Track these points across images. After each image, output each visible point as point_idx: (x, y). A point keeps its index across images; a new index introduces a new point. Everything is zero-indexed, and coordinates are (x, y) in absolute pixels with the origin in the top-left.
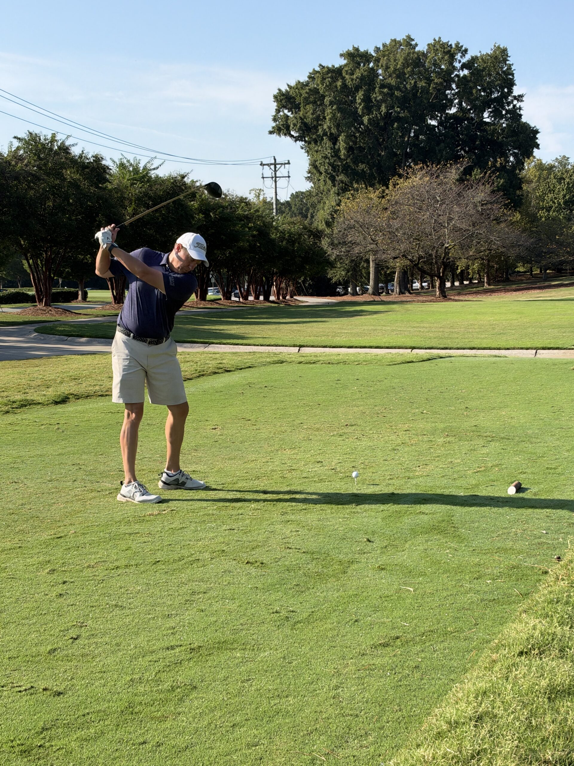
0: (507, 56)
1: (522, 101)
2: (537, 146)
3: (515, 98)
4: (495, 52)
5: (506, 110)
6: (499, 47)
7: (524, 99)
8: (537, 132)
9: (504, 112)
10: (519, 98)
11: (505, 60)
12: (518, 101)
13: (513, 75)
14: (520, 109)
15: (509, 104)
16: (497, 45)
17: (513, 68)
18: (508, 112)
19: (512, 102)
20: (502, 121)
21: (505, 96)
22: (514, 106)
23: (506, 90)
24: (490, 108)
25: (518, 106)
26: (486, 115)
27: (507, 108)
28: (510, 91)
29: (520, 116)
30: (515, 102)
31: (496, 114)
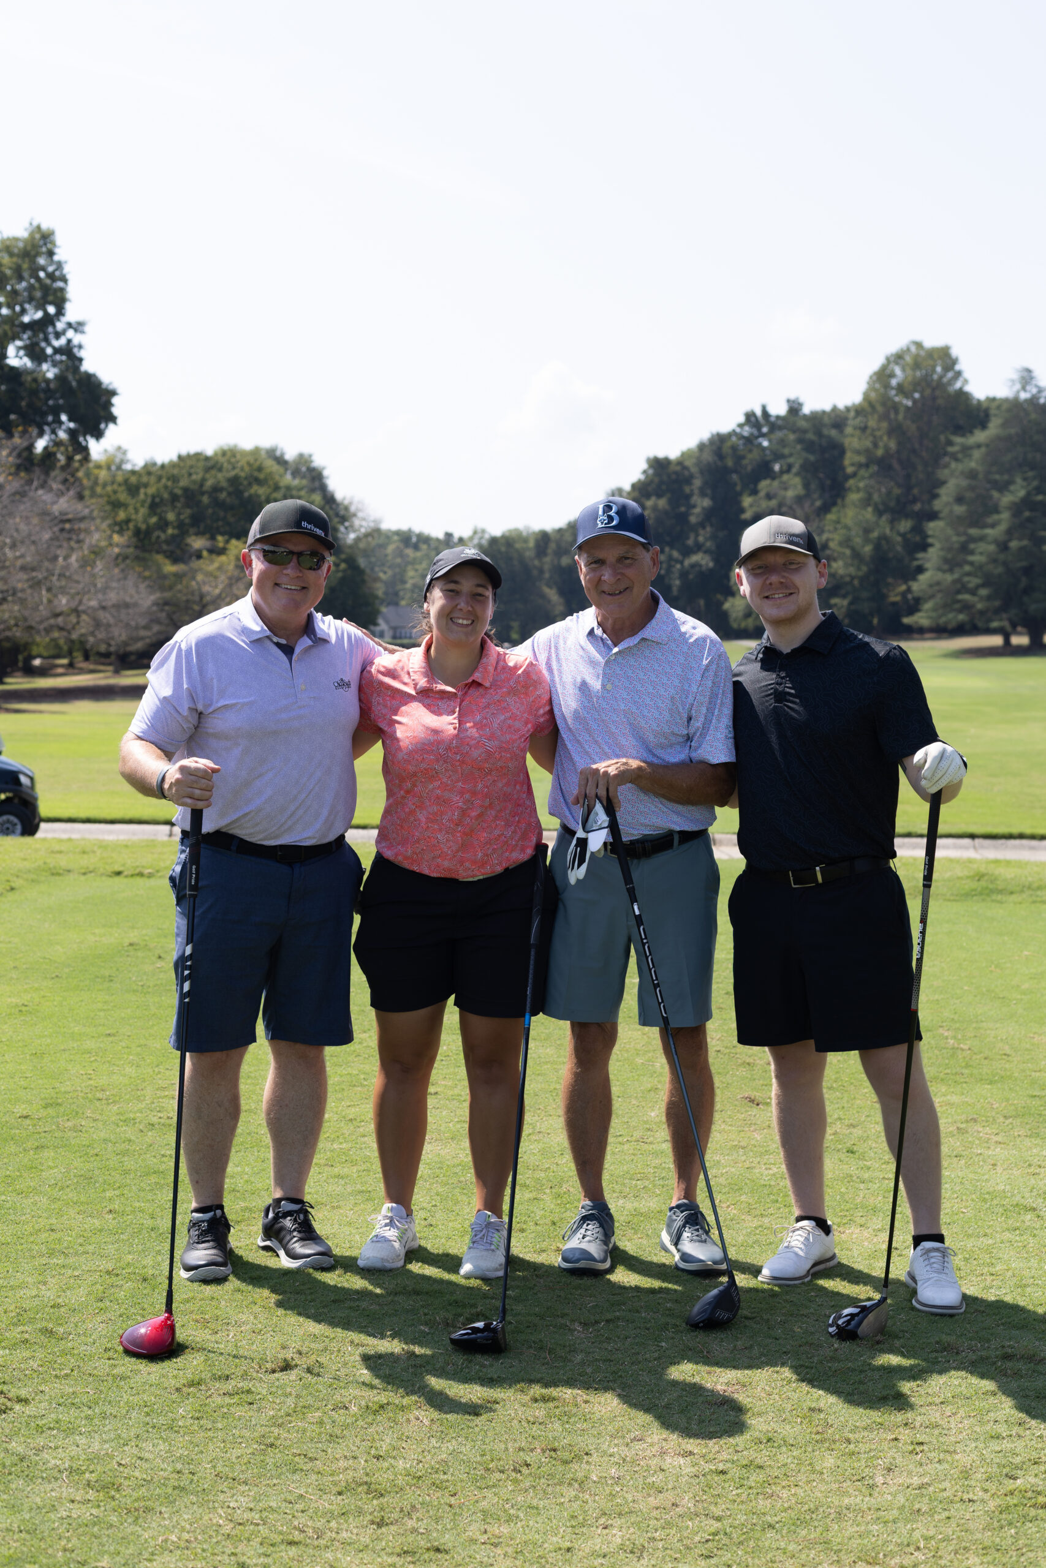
0: (53, 243)
1: (83, 332)
2: (113, 419)
3: (70, 325)
4: (32, 234)
5: (54, 348)
6: (39, 227)
7: (86, 328)
8: (113, 393)
9: (49, 351)
10: (78, 327)
11: (51, 254)
12: (76, 330)
13: (64, 279)
14: (80, 347)
15: (58, 335)
16: (35, 224)
17: (67, 269)
18: (57, 351)
19: (64, 332)
20: (45, 366)
21: (48, 320)
22: (69, 341)
23: (51, 310)
24: (21, 339)
25: (75, 342)
26: (11, 350)
27: (57, 343)
28: (60, 312)
29: (81, 360)
30: (70, 334)
31: (35, 353)
